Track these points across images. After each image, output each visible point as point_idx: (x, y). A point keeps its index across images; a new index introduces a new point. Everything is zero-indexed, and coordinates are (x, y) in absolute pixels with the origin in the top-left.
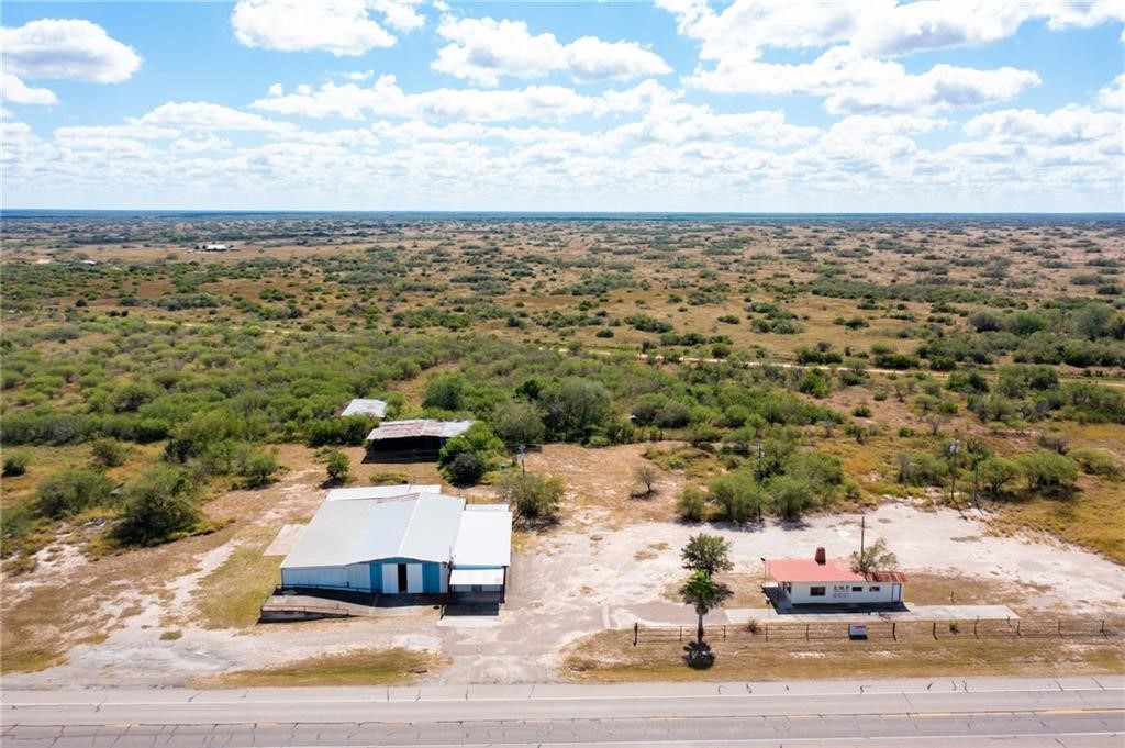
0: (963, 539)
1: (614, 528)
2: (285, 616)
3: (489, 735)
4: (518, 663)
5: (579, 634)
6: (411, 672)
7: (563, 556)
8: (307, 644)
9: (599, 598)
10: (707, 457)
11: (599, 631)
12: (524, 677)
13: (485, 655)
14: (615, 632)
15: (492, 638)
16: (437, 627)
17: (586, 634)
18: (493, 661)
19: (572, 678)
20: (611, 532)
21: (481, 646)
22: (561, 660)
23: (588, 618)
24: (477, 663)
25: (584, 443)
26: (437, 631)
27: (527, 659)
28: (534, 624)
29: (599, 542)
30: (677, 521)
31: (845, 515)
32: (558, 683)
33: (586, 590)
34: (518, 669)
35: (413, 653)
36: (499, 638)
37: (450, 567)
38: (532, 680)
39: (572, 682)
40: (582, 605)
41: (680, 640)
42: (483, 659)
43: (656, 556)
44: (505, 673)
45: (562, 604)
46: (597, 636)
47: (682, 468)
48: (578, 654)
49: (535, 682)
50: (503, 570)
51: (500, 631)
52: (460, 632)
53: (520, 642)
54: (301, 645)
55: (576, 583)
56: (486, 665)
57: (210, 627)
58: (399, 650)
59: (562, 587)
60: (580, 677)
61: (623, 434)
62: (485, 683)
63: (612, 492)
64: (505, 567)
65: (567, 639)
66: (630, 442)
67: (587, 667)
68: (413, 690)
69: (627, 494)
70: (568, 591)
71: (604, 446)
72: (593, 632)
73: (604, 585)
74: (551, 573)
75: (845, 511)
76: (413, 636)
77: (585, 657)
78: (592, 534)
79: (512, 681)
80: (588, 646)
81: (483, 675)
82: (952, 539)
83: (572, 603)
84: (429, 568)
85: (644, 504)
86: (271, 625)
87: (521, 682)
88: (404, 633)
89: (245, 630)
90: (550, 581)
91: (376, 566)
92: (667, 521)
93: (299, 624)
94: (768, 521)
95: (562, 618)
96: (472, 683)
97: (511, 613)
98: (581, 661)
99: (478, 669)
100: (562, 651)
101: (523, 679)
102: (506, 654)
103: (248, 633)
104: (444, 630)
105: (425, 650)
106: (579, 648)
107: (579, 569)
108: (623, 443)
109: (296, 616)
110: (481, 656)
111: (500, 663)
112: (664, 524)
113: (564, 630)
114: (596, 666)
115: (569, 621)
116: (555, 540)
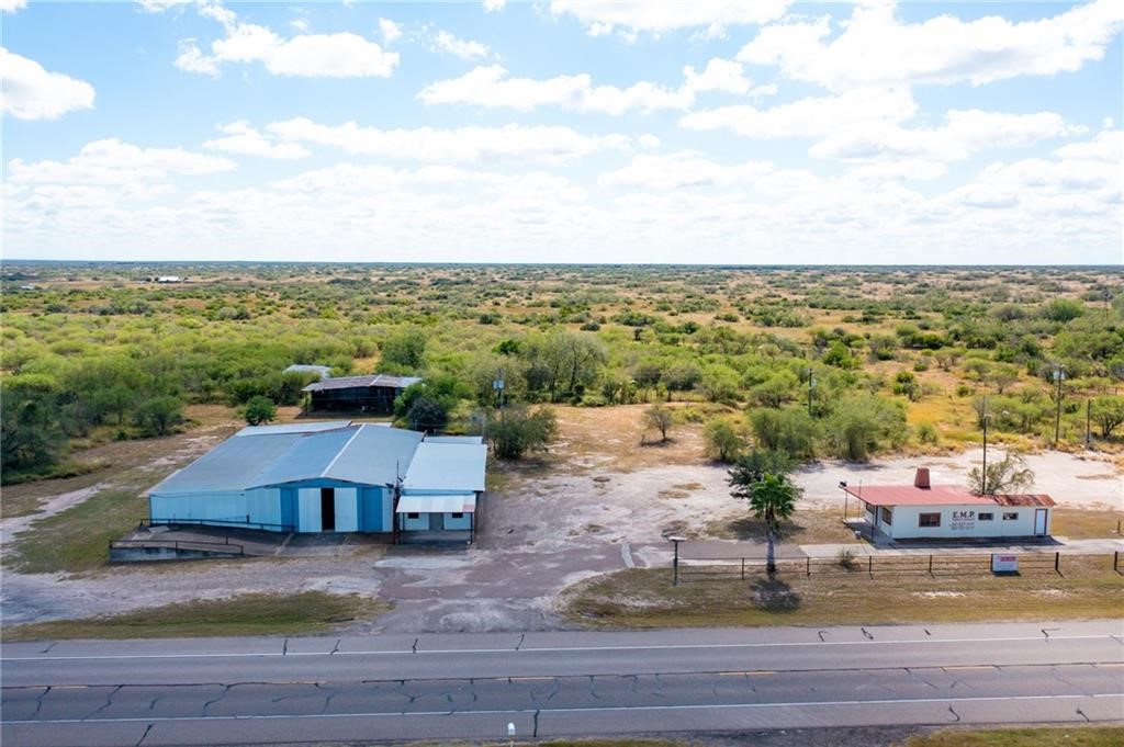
0: (1094, 478)
1: (625, 471)
2: (147, 557)
3: (450, 699)
4: (499, 608)
5: (590, 574)
6: (329, 620)
7: (559, 496)
8: (172, 589)
9: (614, 536)
10: (730, 412)
11: (618, 571)
12: (507, 622)
13: (444, 598)
14: (643, 571)
15: (459, 580)
16: (375, 568)
17: (601, 574)
18: (459, 606)
19: (584, 624)
20: (620, 475)
21: (440, 589)
22: (564, 602)
23: (601, 557)
24: (431, 608)
25: (574, 404)
26: (374, 572)
27: (510, 602)
28: (520, 564)
29: (606, 483)
30: (706, 464)
31: (925, 457)
32: (561, 630)
33: (593, 528)
34: (497, 614)
35: (335, 598)
36: (467, 580)
37: (398, 492)
38: (521, 627)
39: (583, 630)
40: (587, 543)
41: (743, 579)
42: (444, 602)
43: (686, 496)
44: (478, 620)
45: (561, 543)
46: (615, 575)
47: (701, 422)
48: (590, 596)
49: (525, 630)
50: (474, 497)
51: (470, 572)
52: (409, 573)
53: (500, 583)
54: (162, 590)
55: (579, 522)
56: (448, 610)
57: (28, 571)
58: (315, 593)
59: (560, 526)
60: (596, 623)
61: (623, 394)
62: (446, 631)
63: (617, 441)
64: (478, 493)
65: (572, 579)
66: (632, 403)
67: (606, 612)
68: (330, 641)
69: (636, 442)
70: (568, 529)
71: (599, 406)
72: (610, 572)
73: (619, 523)
74: (541, 512)
75: (925, 454)
76: (336, 579)
77: (603, 599)
78: (594, 476)
79: (489, 628)
80: (605, 587)
81: (441, 621)
82: (1079, 477)
83: (574, 541)
84: (367, 493)
85: (661, 451)
86: (124, 567)
87: (503, 630)
88: (324, 575)
89: (81, 574)
90: (543, 520)
91: (289, 490)
92: (695, 464)
93: (165, 565)
94: (826, 463)
95: (561, 557)
96: (425, 632)
97: (487, 552)
98: (595, 604)
99: (436, 615)
100: (566, 592)
101: (504, 626)
102: (480, 597)
103: (84, 577)
104: (385, 571)
105: (354, 594)
106: (590, 589)
107: (583, 508)
108: (622, 403)
109: (163, 556)
110: (440, 599)
111: (469, 608)
112: (690, 467)
113: (567, 571)
114: (620, 612)
115: (573, 561)
116: (545, 482)
